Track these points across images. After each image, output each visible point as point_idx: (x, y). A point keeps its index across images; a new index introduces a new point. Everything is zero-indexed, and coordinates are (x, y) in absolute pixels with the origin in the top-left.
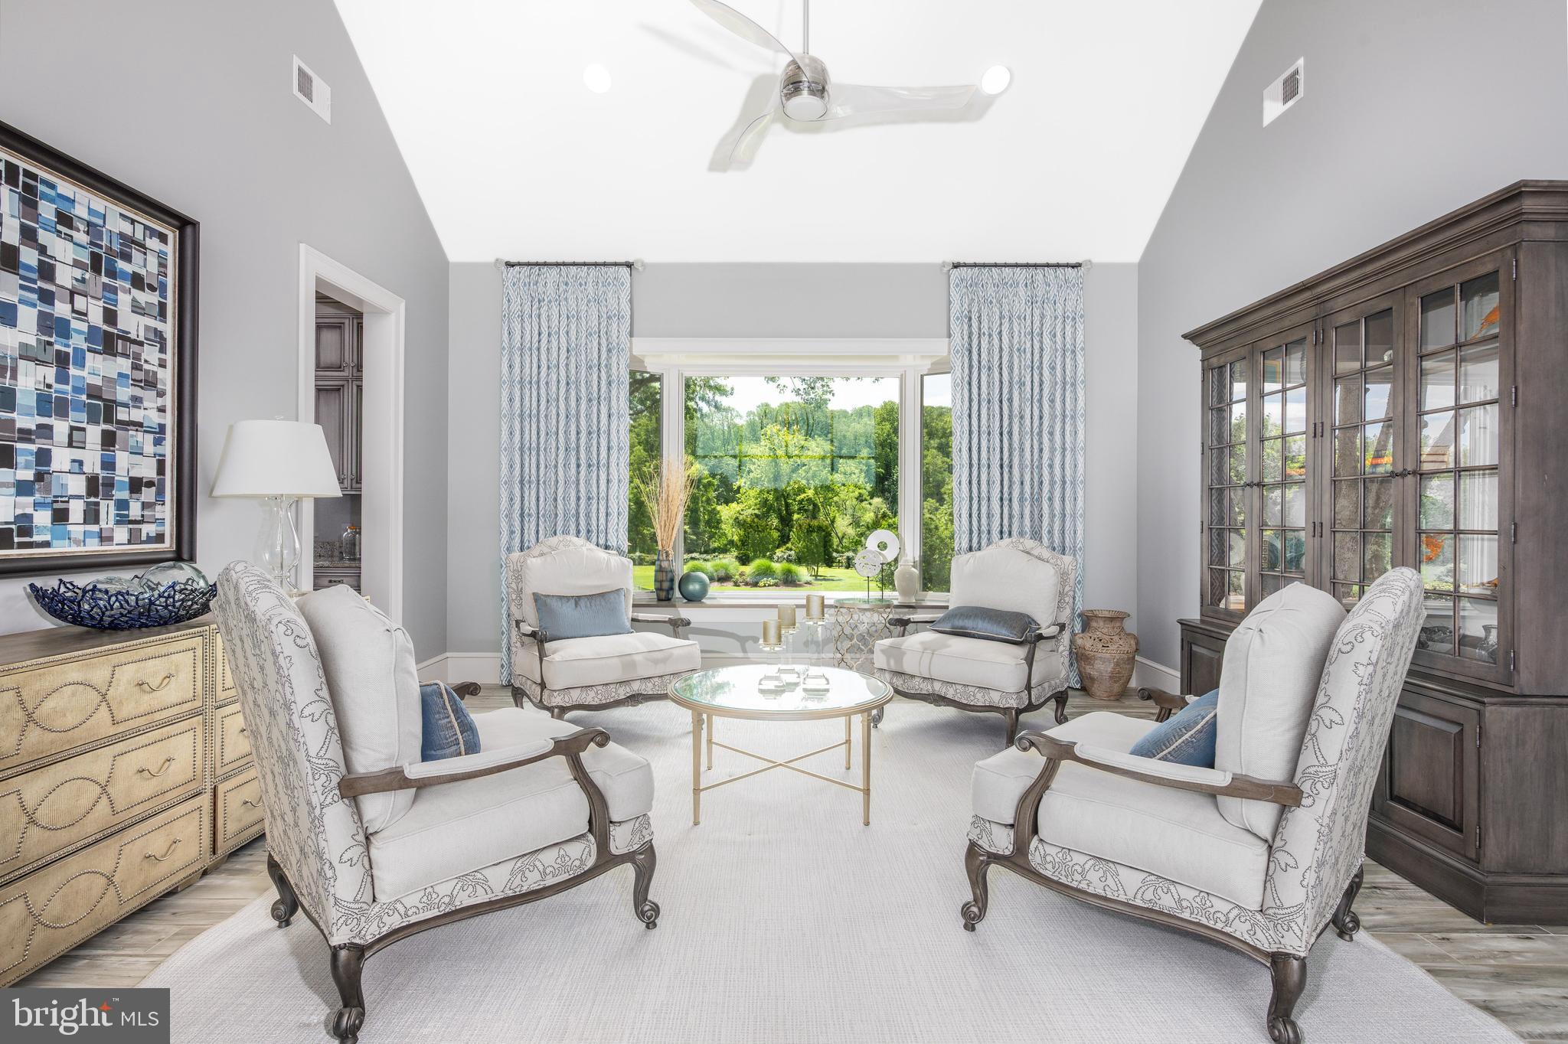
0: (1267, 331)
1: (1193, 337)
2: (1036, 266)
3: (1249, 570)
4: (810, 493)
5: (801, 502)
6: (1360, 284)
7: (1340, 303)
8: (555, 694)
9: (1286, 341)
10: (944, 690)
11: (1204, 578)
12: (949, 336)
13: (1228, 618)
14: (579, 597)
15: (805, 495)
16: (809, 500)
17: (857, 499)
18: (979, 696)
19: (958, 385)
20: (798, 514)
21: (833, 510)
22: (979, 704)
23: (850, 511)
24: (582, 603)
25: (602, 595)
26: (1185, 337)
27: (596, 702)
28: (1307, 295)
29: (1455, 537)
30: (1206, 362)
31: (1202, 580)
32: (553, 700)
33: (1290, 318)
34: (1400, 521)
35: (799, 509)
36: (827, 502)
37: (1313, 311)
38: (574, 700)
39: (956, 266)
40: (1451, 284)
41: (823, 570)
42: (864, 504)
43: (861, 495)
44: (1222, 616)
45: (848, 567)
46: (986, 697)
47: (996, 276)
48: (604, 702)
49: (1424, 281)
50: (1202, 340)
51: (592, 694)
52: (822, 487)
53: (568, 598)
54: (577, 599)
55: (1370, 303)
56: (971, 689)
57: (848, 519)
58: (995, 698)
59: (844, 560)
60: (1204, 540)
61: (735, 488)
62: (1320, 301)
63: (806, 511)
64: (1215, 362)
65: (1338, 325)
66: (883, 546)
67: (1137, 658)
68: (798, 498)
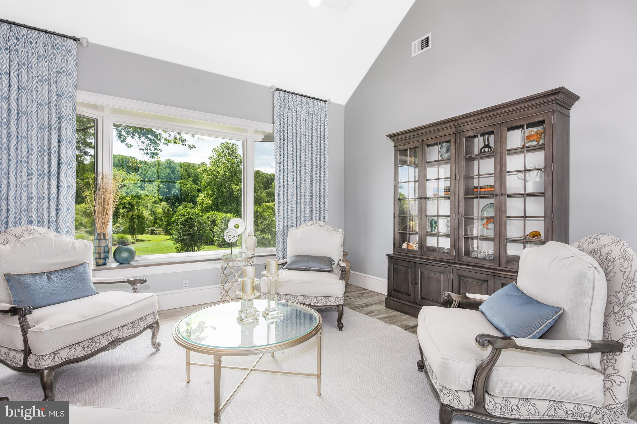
0: (430, 136)
1: (391, 136)
2: (310, 97)
3: (421, 233)
4: (128, 199)
5: (124, 203)
6: (479, 121)
7: (468, 127)
8: (45, 358)
9: (440, 141)
10: (305, 300)
11: (396, 236)
12: (274, 123)
13: (409, 253)
14: (50, 273)
15: (126, 200)
16: (129, 203)
17: (154, 202)
18: (324, 301)
19: (278, 147)
20: (123, 209)
21: (141, 208)
22: (323, 305)
23: (150, 208)
24: (53, 277)
25: (70, 269)
26: (388, 136)
27: (84, 353)
28: (453, 123)
29: (524, 219)
30: (396, 148)
31: (394, 238)
32: (43, 363)
33: (443, 132)
34: (498, 214)
35: (123, 207)
36: (138, 204)
37: (454, 130)
38: (63, 358)
39: (278, 90)
40: (523, 124)
41: (140, 237)
42: (157, 205)
43: (155, 201)
44: (406, 252)
45: (152, 234)
46: (328, 301)
47: (294, 98)
48: (90, 352)
49: (510, 122)
50: (394, 138)
51: (79, 349)
52: (136, 196)
53: (41, 275)
54: (49, 274)
55: (483, 128)
56: (319, 298)
57: (148, 212)
58: (333, 301)
59: (149, 232)
60: (396, 220)
61: (84, 196)
62: (458, 126)
63: (127, 208)
64: (401, 148)
65: (467, 136)
66: (237, 227)
67: (351, 271)
68: (122, 202)
